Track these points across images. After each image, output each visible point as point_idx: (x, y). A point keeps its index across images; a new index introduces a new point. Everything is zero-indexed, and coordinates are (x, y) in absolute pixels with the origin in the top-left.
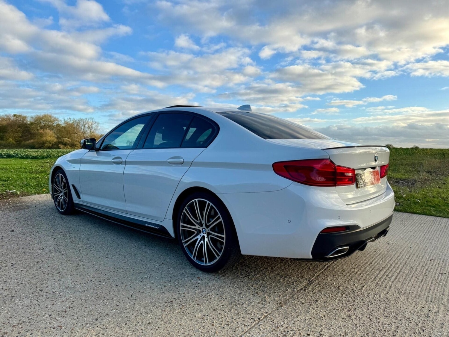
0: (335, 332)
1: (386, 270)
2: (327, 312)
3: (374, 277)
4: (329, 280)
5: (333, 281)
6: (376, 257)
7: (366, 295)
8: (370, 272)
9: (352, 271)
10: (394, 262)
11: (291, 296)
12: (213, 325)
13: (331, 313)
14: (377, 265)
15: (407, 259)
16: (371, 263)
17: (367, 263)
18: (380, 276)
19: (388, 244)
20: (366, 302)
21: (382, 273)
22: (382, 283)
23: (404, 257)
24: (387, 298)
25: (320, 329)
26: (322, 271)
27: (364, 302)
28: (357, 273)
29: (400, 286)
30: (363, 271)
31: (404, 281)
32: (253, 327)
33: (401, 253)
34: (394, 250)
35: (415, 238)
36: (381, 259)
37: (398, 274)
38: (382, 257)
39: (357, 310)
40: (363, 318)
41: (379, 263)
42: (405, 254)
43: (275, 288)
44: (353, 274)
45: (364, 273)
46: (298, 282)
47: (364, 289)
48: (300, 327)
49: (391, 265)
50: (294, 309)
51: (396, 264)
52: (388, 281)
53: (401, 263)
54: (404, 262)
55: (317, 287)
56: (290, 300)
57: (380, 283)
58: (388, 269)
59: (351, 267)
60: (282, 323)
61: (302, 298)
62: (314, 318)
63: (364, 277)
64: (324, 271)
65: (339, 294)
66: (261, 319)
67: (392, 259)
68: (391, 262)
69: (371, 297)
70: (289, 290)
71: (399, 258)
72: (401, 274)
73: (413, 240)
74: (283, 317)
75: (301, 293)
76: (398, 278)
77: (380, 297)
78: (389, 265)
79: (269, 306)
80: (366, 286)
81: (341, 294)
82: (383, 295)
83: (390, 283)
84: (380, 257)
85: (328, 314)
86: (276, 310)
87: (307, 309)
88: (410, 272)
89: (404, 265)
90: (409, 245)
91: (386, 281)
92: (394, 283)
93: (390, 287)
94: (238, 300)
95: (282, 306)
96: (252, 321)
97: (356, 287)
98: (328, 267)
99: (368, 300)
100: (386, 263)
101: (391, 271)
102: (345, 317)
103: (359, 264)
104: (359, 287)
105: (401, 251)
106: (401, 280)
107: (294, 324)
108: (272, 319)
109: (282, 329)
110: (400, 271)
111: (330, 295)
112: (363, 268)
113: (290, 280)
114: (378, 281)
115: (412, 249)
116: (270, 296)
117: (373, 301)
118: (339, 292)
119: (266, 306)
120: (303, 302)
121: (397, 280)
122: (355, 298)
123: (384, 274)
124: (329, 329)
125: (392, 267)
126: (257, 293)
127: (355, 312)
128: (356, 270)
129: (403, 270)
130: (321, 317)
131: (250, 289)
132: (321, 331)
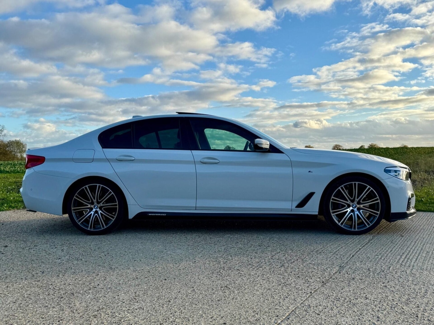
0: (377, 296)
1: (407, 255)
2: (366, 285)
3: (397, 260)
4: (358, 265)
5: (362, 266)
6: (394, 247)
7: (394, 273)
8: (393, 257)
9: (376, 257)
10: (411, 249)
11: (330, 277)
12: (274, 298)
13: (369, 286)
14: (397, 252)
15: (422, 247)
16: (392, 251)
17: (387, 251)
18: (402, 260)
19: (402, 236)
20: (396, 277)
21: (403, 257)
22: (405, 264)
23: (419, 245)
24: (413, 274)
25: (365, 295)
26: (349, 259)
27: (394, 277)
28: (381, 258)
29: (421, 265)
30: (386, 256)
31: (424, 262)
32: (308, 297)
33: (415, 242)
34: (408, 241)
35: (425, 230)
36: (399, 248)
37: (418, 257)
38: (399, 246)
39: (390, 282)
40: (397, 287)
41: (398, 250)
42: (420, 243)
43: (313, 273)
44: (377, 259)
45: (388, 258)
46: (331, 268)
47: (391, 268)
48: (348, 295)
49: (410, 251)
50: (337, 285)
51: (414, 250)
52: (410, 262)
53: (418, 250)
54: (420, 248)
55: (349, 270)
56: (330, 280)
57: (404, 264)
58: (408, 254)
59: (374, 255)
60: (331, 294)
61: (340, 278)
62: (357, 289)
63: (388, 260)
64: (350, 258)
65: (371, 273)
66: (313, 292)
67: (408, 247)
68: (409, 249)
69: (399, 274)
70: (326, 274)
71: (415, 246)
72: (420, 257)
73: (424, 232)
74: (330, 290)
75: (337, 275)
76: (418, 260)
77: (407, 273)
78: (408, 251)
79: (314, 284)
80: (392, 267)
81: (373, 273)
82: (408, 272)
83: (412, 263)
84: (398, 246)
85: (367, 286)
86: (321, 287)
87: (348, 285)
88: (427, 255)
89: (421, 251)
90: (421, 236)
91: (408, 262)
92: (416, 263)
93: (413, 266)
94: (285, 282)
95: (325, 284)
96: (305, 294)
97: (383, 268)
98: (353, 256)
99: (397, 276)
100: (405, 250)
101: (411, 255)
102: (381, 287)
103: (381, 252)
104: (386, 268)
105: (415, 241)
106: (421, 261)
107: (341, 293)
108: (321, 292)
109: (333, 297)
110: (418, 255)
111: (364, 274)
112: (385, 255)
113: (323, 267)
114: (402, 263)
115: (425, 239)
116: (311, 278)
117: (401, 276)
118: (370, 272)
119: (311, 285)
120: (342, 280)
121: (417, 261)
122: (385, 275)
123: (405, 257)
124: (372, 295)
125: (411, 252)
126: (298, 277)
127: (388, 284)
128: (380, 257)
129: (421, 254)
130: (362, 288)
131: (290, 275)
132: (366, 296)
